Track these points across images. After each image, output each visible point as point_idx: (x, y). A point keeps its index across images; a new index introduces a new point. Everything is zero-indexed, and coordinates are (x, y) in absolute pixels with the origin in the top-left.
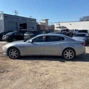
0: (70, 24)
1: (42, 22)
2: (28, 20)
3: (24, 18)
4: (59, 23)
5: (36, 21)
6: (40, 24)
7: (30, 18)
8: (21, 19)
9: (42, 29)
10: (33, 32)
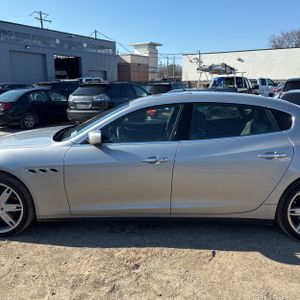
0: (240, 60)
1: (136, 52)
2: (85, 45)
3: (70, 36)
4: (198, 56)
5: (114, 50)
6: (128, 60)
7: (93, 36)
8: (58, 41)
9: (135, 77)
10: (106, 89)
